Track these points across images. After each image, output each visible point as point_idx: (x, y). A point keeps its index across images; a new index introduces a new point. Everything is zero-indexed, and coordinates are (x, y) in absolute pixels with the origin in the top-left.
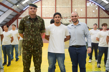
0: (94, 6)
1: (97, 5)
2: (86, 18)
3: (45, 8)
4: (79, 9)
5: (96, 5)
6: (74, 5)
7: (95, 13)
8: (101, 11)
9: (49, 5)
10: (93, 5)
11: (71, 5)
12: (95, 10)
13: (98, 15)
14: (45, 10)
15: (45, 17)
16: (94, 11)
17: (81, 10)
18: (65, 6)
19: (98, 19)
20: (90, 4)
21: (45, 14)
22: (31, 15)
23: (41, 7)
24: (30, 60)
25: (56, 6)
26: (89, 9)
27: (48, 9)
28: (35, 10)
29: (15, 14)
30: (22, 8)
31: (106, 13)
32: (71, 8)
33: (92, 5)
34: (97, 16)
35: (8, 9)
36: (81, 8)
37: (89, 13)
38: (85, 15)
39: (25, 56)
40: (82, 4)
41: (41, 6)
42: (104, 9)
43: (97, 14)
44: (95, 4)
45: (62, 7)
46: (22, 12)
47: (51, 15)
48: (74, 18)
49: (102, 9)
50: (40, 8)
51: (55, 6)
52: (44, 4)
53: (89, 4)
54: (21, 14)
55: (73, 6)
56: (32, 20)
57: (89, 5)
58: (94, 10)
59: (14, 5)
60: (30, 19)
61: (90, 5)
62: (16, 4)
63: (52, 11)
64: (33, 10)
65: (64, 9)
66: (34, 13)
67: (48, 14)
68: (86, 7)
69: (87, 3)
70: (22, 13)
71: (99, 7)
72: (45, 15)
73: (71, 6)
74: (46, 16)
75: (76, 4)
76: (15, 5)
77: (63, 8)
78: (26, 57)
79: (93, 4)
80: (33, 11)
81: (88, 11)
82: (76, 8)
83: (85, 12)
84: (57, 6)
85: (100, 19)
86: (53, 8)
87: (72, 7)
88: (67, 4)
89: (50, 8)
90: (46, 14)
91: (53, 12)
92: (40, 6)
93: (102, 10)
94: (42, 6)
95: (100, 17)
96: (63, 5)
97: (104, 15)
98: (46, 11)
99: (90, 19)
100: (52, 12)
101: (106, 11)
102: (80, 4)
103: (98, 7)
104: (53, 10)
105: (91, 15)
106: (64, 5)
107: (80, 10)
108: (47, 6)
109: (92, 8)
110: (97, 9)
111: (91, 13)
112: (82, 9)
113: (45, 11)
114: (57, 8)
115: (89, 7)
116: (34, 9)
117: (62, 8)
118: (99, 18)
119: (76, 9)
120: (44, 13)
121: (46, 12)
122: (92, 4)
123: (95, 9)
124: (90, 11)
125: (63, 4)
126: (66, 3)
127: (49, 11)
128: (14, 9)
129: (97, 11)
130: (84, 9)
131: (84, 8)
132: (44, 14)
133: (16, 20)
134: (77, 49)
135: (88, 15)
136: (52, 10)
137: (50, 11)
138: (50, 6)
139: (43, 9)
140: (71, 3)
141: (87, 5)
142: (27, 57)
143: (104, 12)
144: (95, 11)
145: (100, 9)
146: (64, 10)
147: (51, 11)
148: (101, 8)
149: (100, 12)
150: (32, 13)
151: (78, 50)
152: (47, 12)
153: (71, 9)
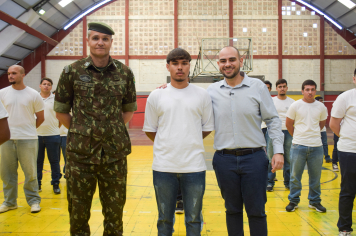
0: (307, 17)
1: (316, 13)
2: (280, 57)
3: (139, 23)
4: (255, 25)
5: (313, 13)
6: (240, 13)
7: (310, 39)
8: (330, 35)
9: (152, 14)
10: (303, 13)
11: (228, 11)
12: (310, 30)
13: (319, 46)
14: (138, 28)
15: (139, 54)
16: (305, 35)
17: (264, 30)
18: (210, 17)
19: (318, 61)
20: (294, 9)
21: (139, 42)
22: (93, 58)
23: (127, 21)
24: (89, 194)
25: (176, 15)
26: (288, 28)
27: (151, 25)
28: (107, 43)
29: (34, 42)
30: (58, 20)
31: (348, 41)
32: (228, 23)
33: (298, 13)
34: (315, 49)
35: (5, 24)
36: (262, 22)
37: (289, 41)
38: (275, 48)
39: (75, 184)
40: (265, 9)
41: (127, 15)
42: (340, 28)
43: (315, 44)
44: (311, 10)
45: (200, 20)
46: (60, 34)
47: (159, 47)
48: (228, 64)
49: (334, 26)
50: (124, 22)
51: (173, 17)
52: (137, 9)
53: (288, 8)
54: (56, 44)
55: (235, 17)
56: (97, 71)
57: (289, 13)
58: (305, 30)
59: (27, 10)
60: (91, 67)
61: (294, 13)
62: (36, 8)
63: (163, 32)
64: (100, 42)
65: (205, 25)
66: (103, 52)
67: (151, 44)
68: (280, 20)
69: (283, 8)
70: (59, 41)
71: (323, 20)
72: (141, 48)
73: (227, 17)
74: (144, 51)
75: (245, 9)
76: (32, 11)
77: (202, 22)
78: (79, 185)
79: (303, 9)
80: (101, 47)
81: (288, 33)
82: (248, 23)
83: (277, 37)
84: (180, 17)
85: (327, 61)
86: (168, 23)
87: (231, 20)
88: (215, 9)
89: (158, 23)
90: (144, 42)
91: (168, 36)
92: (124, 17)
93: (334, 32)
94: (130, 17)
95: (327, 53)
96: (200, 14)
97: (340, 48)
98: (143, 33)
99: (292, 61)
100: (163, 36)
101: (346, 34)
102: (260, 9)
103: (319, 22)
104: (166, 30)
105: (296, 48)
106: (205, 14)
107: (260, 30)
108: (146, 17)
109: (298, 23)
110: (315, 26)
111: (295, 39)
112: (265, 26)
113: (138, 33)
114: (181, 24)
115: (290, 20)
116: (105, 39)
117: (198, 23)
118: (323, 57)
119: (245, 26)
120: (136, 39)
121: (144, 37)
122: (298, 9)
123: (308, 28)
124: (294, 33)
125: (200, 9)
126: (210, 4)
127: (154, 32)
128: (30, 25)
129: (316, 35)
130: (272, 28)
131: (272, 23)
132: (136, 44)
133: (39, 65)
134: (238, 159)
135: (286, 48)
136: (163, 28)
137: (156, 34)
138: (155, 17)
139: (132, 26)
140: (228, 7)
141: (283, 13)
142: (82, 184)
143: (339, 37)
144: (310, 35)
145: (327, 27)
146: (205, 30)
147: (161, 34)
148: (329, 22)
149: (327, 37)
150: (98, 52)
151: (241, 163)
152: (146, 35)
153: (227, 27)
